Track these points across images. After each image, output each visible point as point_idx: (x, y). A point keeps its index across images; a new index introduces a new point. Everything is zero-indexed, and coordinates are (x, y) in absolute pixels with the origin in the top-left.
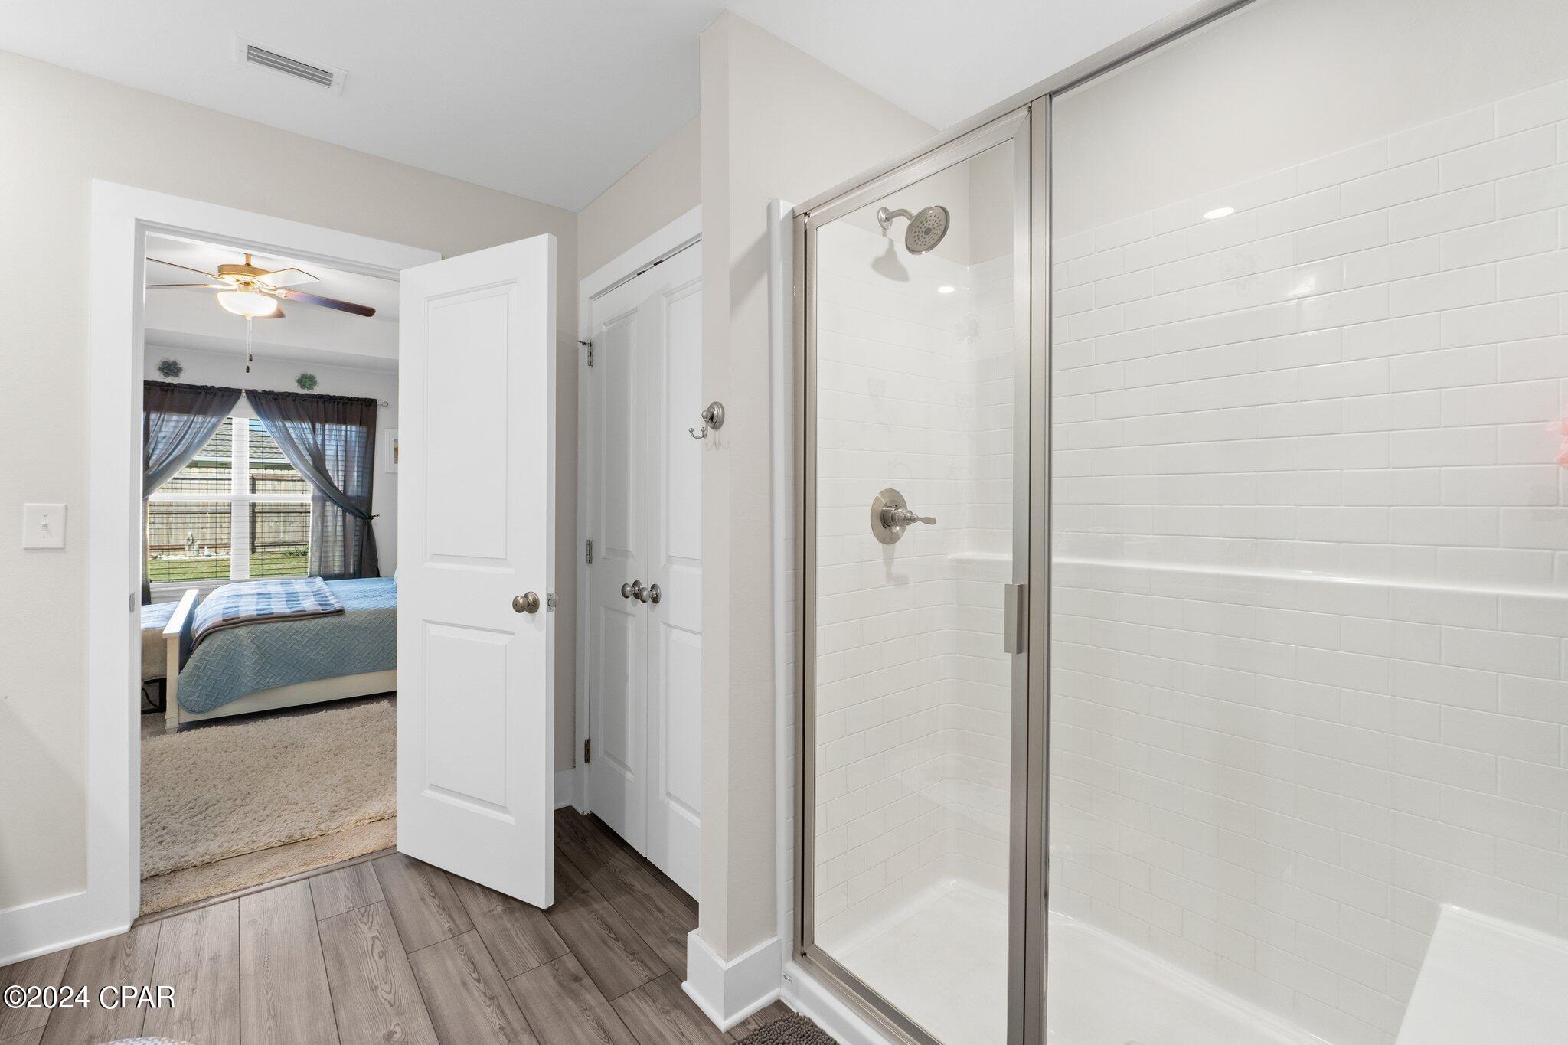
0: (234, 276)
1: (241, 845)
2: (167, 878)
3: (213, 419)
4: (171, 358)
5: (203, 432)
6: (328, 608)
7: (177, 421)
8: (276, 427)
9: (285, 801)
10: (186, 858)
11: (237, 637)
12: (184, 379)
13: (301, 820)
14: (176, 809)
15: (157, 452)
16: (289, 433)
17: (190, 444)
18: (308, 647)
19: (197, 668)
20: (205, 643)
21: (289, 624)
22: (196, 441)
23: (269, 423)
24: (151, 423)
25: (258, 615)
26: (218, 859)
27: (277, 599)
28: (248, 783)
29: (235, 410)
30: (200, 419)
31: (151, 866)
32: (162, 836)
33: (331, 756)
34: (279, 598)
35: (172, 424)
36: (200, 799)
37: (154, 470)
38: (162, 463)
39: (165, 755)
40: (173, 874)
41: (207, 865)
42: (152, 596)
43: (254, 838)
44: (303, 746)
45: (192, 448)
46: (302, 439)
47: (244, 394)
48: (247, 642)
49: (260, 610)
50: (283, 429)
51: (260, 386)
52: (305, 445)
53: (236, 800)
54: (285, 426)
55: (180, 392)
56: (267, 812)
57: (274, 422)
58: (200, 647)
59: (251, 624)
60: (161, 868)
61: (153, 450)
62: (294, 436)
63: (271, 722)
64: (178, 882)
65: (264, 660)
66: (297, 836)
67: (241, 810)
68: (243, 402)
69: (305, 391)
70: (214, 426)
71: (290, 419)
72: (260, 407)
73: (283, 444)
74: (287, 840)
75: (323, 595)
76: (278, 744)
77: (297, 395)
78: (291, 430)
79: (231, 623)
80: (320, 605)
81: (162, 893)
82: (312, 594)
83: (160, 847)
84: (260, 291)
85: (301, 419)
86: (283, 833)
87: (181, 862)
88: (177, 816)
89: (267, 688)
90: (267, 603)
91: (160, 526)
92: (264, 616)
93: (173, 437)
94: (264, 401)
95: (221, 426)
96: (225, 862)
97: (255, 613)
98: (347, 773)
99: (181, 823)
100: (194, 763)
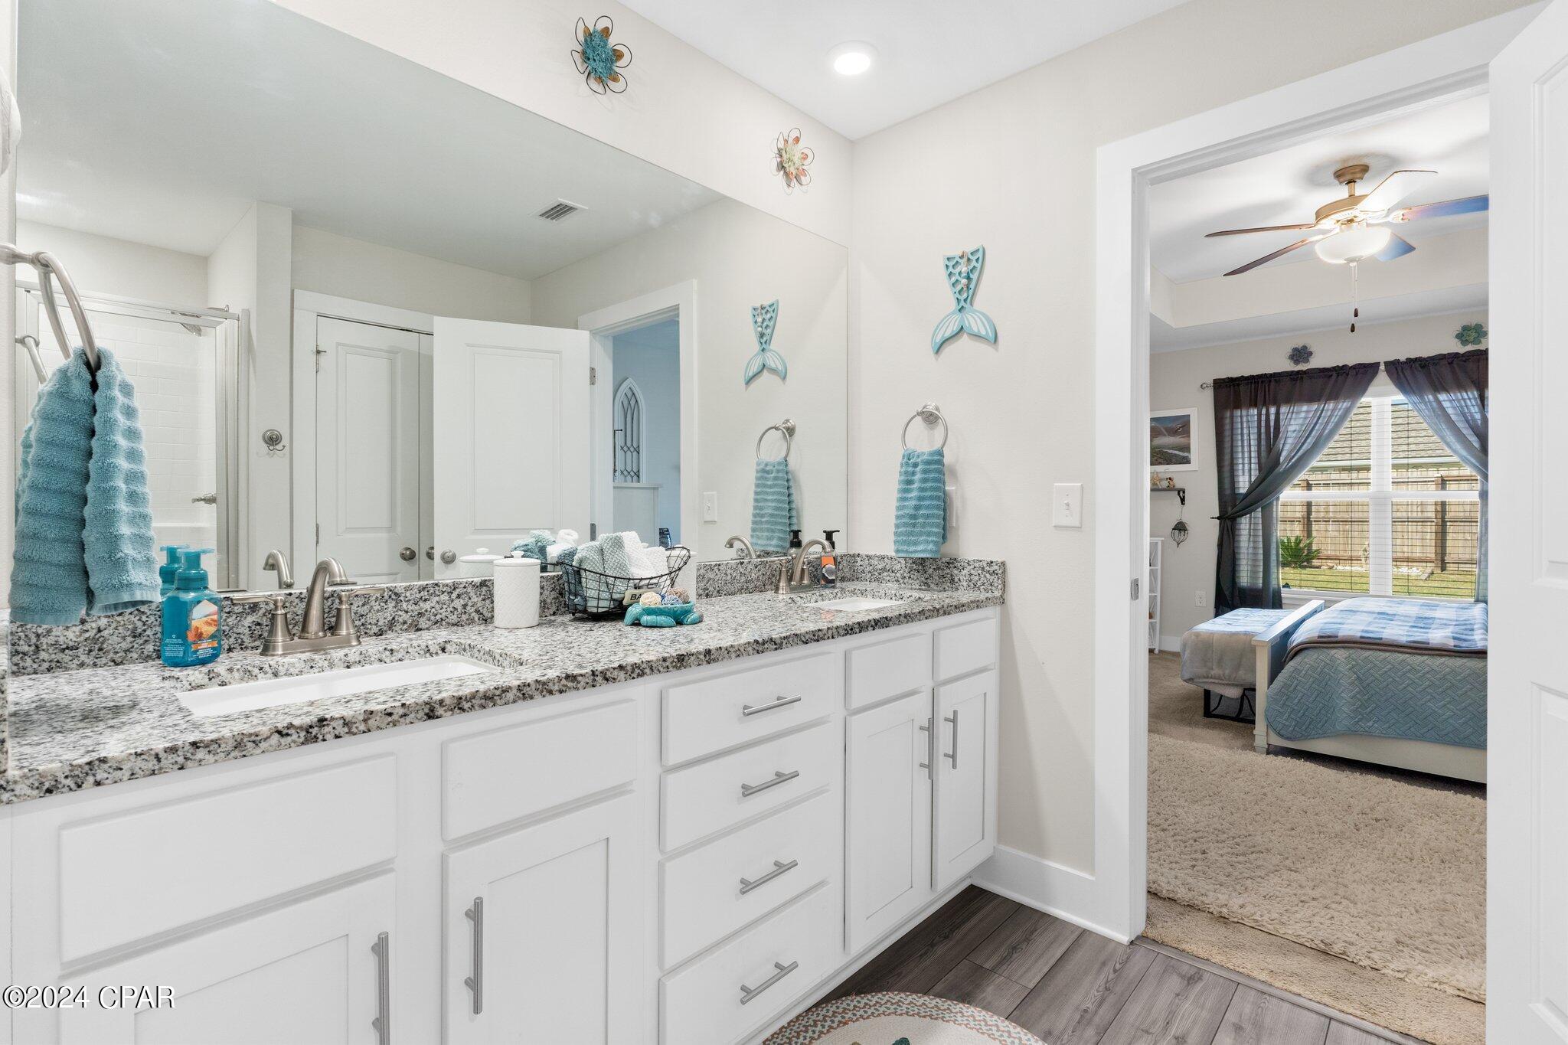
0: (1332, 217)
1: (1266, 918)
2: (1182, 910)
3: (1345, 404)
4: (1299, 343)
5: (1334, 420)
6: (1464, 645)
7: (1307, 412)
8: (1425, 404)
9: (1341, 891)
10: (1204, 898)
11: (1333, 659)
12: (1315, 363)
13: (1353, 930)
14: (1223, 837)
15: (1287, 447)
16: (1443, 409)
17: (1320, 436)
18: (1429, 694)
19: (1285, 686)
20: (1298, 659)
21: (1401, 657)
22: (1327, 431)
23: (1415, 399)
24: (1281, 417)
25: (1362, 637)
26: (1236, 920)
27: (1400, 623)
28: (1310, 845)
29: (1371, 389)
30: (1331, 405)
31: (1170, 888)
32: (1196, 860)
33: (1437, 862)
34: (1403, 621)
35: (1303, 415)
36: (1249, 838)
37: (1284, 467)
38: (1290, 460)
39: (1242, 774)
40: (1189, 909)
41: (1223, 919)
42: (1284, 601)
43: (1284, 919)
44: (1400, 828)
45: (1323, 438)
46: (1463, 414)
47: (1382, 367)
48: (1344, 668)
49: (1367, 632)
50: (1434, 404)
51: (1403, 352)
52: (1467, 421)
53: (1287, 858)
54: (1439, 402)
55: (1311, 378)
56: (1314, 894)
57: (1422, 397)
58: (1291, 663)
59: (1352, 648)
60: (1179, 896)
61: (1284, 445)
62: (1450, 411)
63: (1372, 779)
64: (1191, 921)
65: (1366, 697)
66: (1337, 948)
67: (1286, 874)
68: (1382, 378)
69: (1470, 348)
70: (1348, 411)
71: (1445, 389)
72: (1404, 380)
73: (1436, 424)
74: (1322, 947)
75: (1469, 627)
76: (1368, 811)
77: (1457, 354)
78: (1446, 405)
79: (1327, 642)
80: (1455, 638)
81: (1169, 924)
82: (1454, 623)
83: (1189, 871)
84: (1368, 225)
85: (1461, 387)
86: (1320, 933)
87: (1198, 901)
88: (1221, 845)
89: (1368, 734)
90: (1382, 626)
91: (1336, 534)
92: (1367, 641)
93: (1303, 429)
94: (1408, 373)
95: (1355, 411)
96: (1243, 929)
97: (1359, 634)
98: (1449, 897)
99: (1222, 856)
100: (1265, 794)
